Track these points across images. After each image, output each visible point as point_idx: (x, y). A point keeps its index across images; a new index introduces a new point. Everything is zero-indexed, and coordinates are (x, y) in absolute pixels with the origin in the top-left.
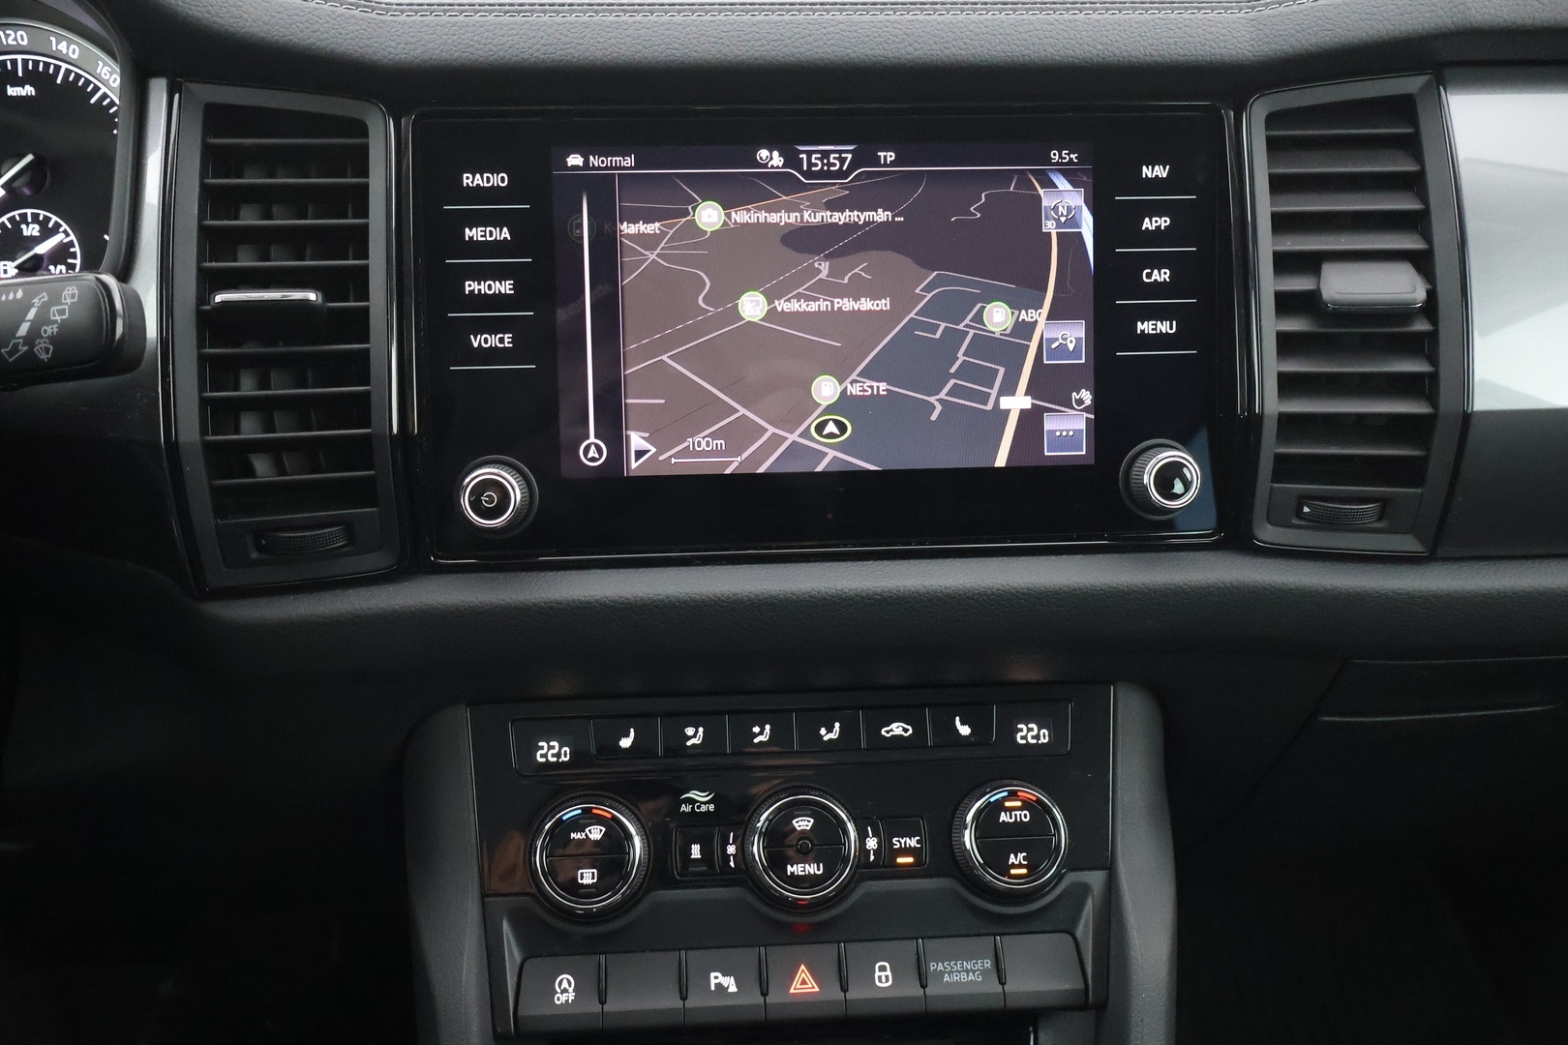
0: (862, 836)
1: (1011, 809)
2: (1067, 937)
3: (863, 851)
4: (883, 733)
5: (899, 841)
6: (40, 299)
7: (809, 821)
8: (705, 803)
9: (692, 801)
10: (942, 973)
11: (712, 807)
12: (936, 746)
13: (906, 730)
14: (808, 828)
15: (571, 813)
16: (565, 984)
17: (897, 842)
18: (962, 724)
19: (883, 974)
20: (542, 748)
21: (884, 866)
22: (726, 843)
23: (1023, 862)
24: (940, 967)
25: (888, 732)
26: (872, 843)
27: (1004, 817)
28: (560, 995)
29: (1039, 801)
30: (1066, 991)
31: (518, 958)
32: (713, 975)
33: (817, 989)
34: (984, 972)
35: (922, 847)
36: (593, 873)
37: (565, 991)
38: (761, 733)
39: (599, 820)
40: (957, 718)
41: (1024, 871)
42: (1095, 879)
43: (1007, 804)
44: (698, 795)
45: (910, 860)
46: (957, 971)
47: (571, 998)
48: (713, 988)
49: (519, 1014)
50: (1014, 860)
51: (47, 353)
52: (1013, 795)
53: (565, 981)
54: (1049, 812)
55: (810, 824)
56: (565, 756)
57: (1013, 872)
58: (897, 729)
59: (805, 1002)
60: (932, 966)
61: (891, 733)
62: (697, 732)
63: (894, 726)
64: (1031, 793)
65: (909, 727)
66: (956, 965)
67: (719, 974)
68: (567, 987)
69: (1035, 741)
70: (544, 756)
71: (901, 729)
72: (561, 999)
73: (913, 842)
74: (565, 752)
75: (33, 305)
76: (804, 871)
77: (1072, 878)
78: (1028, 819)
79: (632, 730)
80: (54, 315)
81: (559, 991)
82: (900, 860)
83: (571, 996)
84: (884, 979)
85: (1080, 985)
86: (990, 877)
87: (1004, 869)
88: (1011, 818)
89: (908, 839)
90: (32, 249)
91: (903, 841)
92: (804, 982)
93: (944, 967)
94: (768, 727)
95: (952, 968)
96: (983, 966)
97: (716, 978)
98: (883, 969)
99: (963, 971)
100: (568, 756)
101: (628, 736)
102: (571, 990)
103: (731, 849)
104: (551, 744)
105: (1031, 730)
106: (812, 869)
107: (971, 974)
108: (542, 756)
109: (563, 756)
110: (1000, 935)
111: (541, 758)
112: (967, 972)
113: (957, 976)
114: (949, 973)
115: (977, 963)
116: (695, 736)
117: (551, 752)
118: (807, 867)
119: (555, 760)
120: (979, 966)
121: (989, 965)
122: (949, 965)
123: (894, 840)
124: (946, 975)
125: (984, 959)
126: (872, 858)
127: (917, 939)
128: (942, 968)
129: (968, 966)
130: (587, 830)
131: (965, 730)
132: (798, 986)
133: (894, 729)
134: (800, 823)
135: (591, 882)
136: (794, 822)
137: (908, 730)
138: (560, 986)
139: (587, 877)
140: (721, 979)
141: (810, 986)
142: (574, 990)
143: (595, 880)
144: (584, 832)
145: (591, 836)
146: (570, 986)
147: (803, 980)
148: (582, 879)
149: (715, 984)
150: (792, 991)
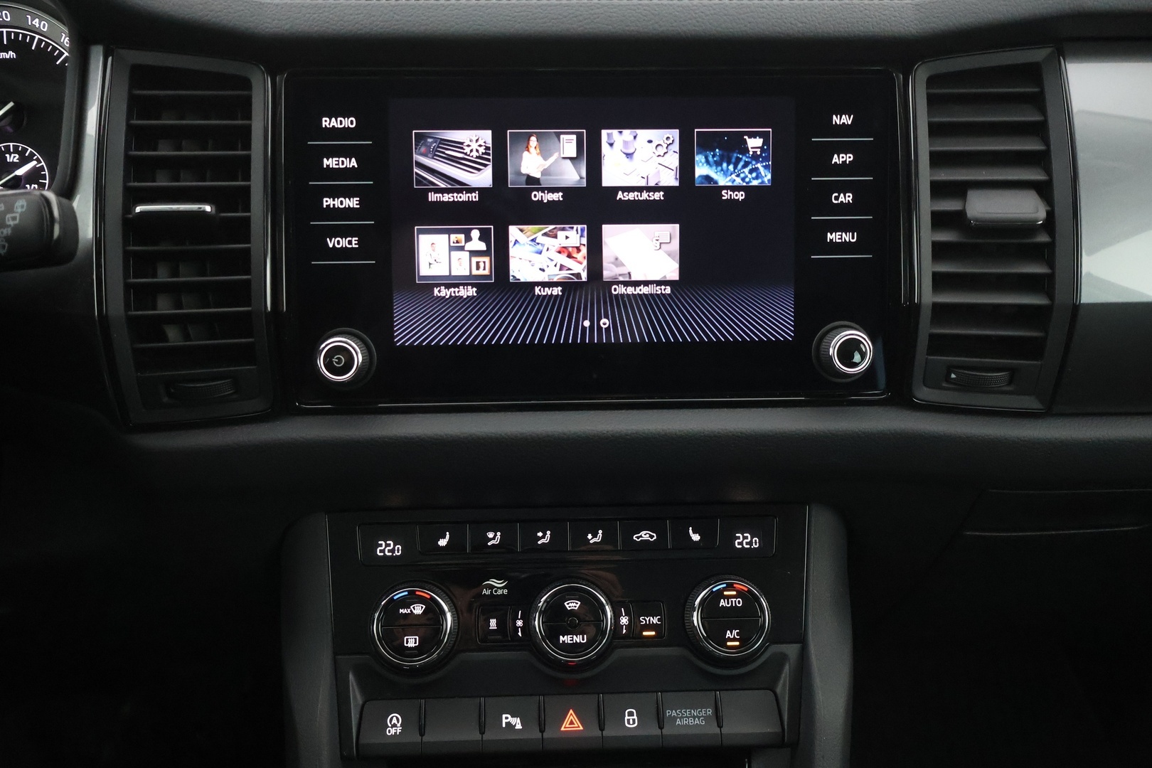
0: (617, 616)
2: (770, 693)
3: (617, 626)
4: (635, 538)
7: (577, 603)
9: (492, 587)
10: (675, 719)
11: (505, 591)
12: (674, 548)
13: (652, 537)
14: (576, 608)
15: (401, 594)
16: (394, 721)
17: (644, 620)
18: (694, 532)
19: (631, 718)
20: (381, 545)
21: (633, 638)
22: (515, 618)
23: (736, 637)
24: (674, 713)
25: (638, 538)
26: (624, 620)
27: (723, 603)
28: (390, 729)
29: (749, 591)
30: (770, 734)
31: (360, 702)
32: (504, 716)
33: (581, 728)
34: (706, 718)
35: (661, 625)
36: (415, 639)
37: (394, 726)
38: (543, 537)
39: (421, 600)
40: (691, 528)
41: (737, 643)
42: (792, 650)
43: (726, 593)
44: (493, 582)
45: (652, 633)
46: (686, 717)
47: (399, 731)
48: (504, 726)
49: (360, 742)
50: (730, 635)
51: (4, 249)
52: (730, 587)
53: (395, 718)
54: (757, 600)
55: (578, 606)
56: (398, 552)
57: (729, 644)
58: (645, 535)
59: (572, 736)
60: (668, 713)
61: (640, 539)
62: (495, 535)
63: (643, 533)
64: (742, 586)
66: (686, 712)
67: (509, 716)
68: (396, 723)
69: (748, 546)
71: (648, 535)
72: (391, 732)
73: (655, 620)
74: (398, 548)
76: (573, 640)
77: (775, 648)
78: (741, 604)
79: (448, 533)
80: (9, 221)
81: (390, 725)
82: (645, 634)
83: (399, 729)
84: (631, 722)
85: (778, 729)
86: (711, 647)
87: (722, 641)
88: (728, 604)
89: (651, 618)
90: (14, 171)
91: (648, 619)
92: (572, 723)
93: (677, 714)
94: (548, 532)
95: (683, 714)
96: (706, 713)
97: (506, 719)
98: (631, 714)
99: (691, 717)
100: (400, 551)
101: (444, 537)
102: (399, 725)
103: (519, 623)
104: (388, 542)
105: (745, 538)
106: (578, 639)
107: (697, 719)
108: (381, 551)
109: (396, 552)
110: (719, 690)
111: (380, 552)
112: (694, 717)
113: (686, 720)
114: (680, 718)
115: (701, 711)
116: (494, 538)
117: (388, 548)
118: (575, 637)
119: (391, 554)
120: (703, 714)
121: (710, 713)
122: (681, 712)
123: (641, 618)
124: (678, 720)
125: (707, 707)
126: (625, 631)
127: (657, 692)
128: (675, 715)
129: (695, 713)
130: (411, 607)
131: (696, 537)
132: (567, 726)
133: (643, 535)
134: (570, 605)
135: (414, 645)
136: (565, 603)
137: (654, 536)
138: (391, 722)
139: (411, 642)
140: (511, 719)
141: (576, 725)
142: (401, 726)
143: (417, 644)
144: (409, 608)
145: (414, 612)
146: (398, 722)
147: (572, 721)
148: (407, 643)
149: (506, 723)
150: (562, 729)
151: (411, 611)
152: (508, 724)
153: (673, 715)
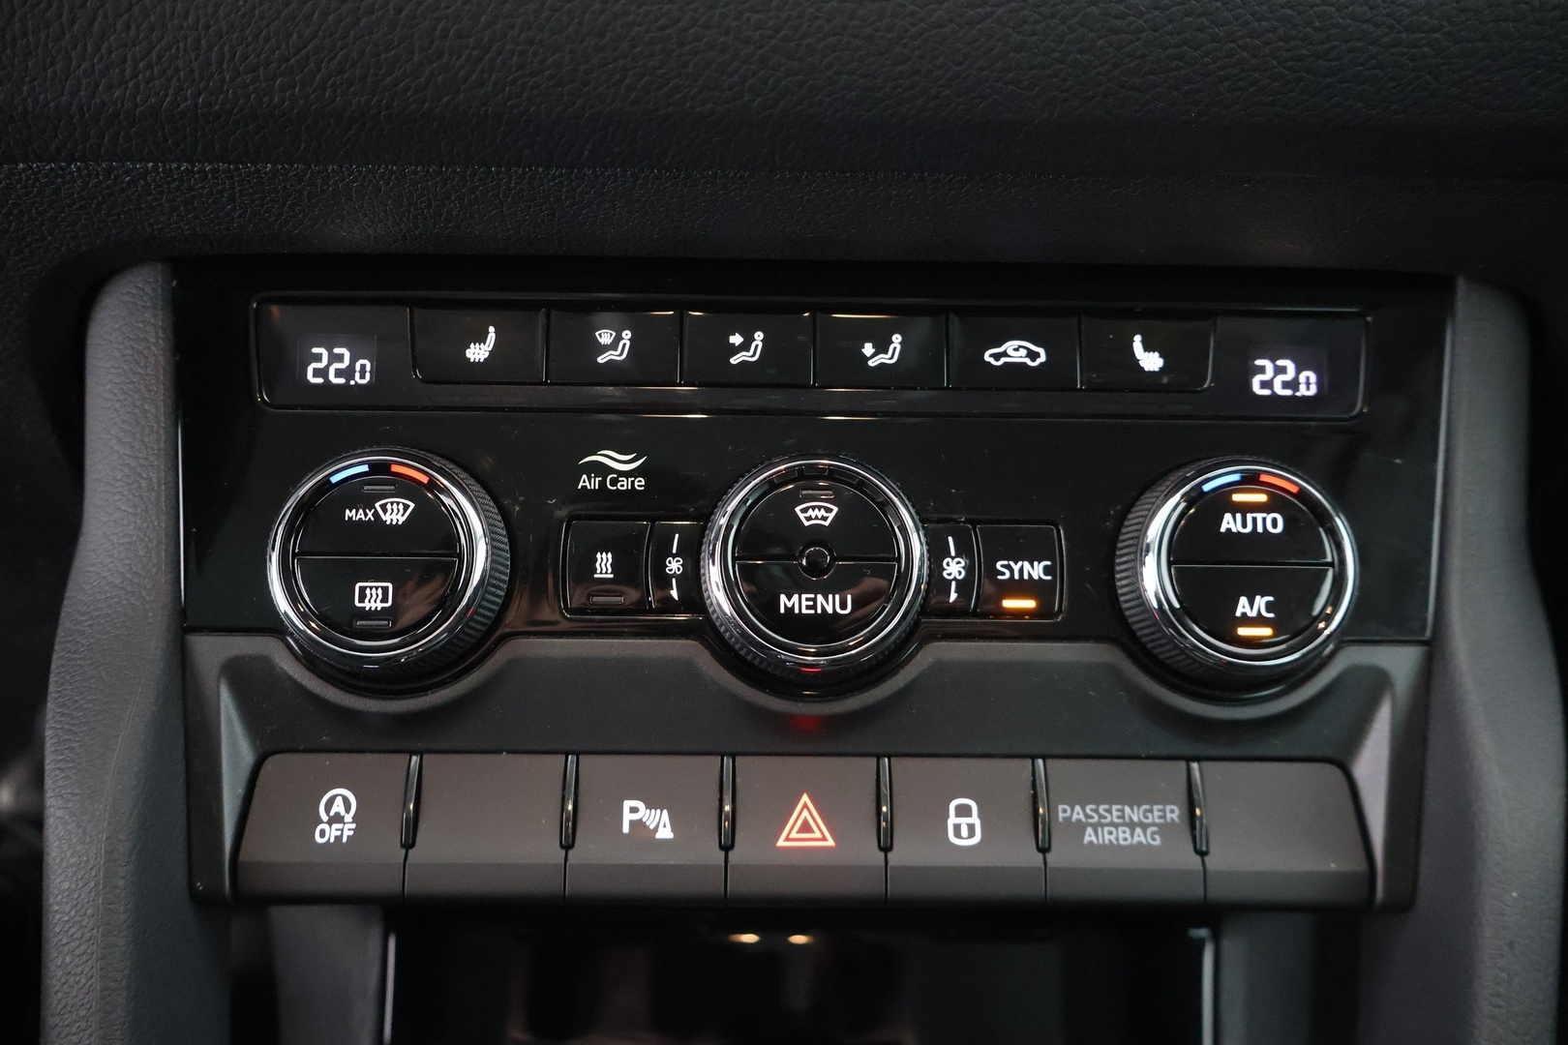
0: (937, 553)
1: (1245, 508)
2: (1333, 772)
3: (937, 581)
4: (987, 357)
5: (1008, 567)
7: (829, 510)
8: (627, 474)
9: (602, 470)
10: (1081, 827)
11: (640, 483)
12: (1092, 388)
13: (1033, 355)
14: (827, 523)
16: (338, 807)
17: (1008, 569)
18: (1147, 348)
19: (964, 821)
20: (318, 358)
21: (974, 614)
22: (664, 552)
23: (1265, 614)
24: (1078, 814)
25: (997, 357)
26: (954, 568)
27: (1229, 523)
28: (325, 826)
29: (1302, 495)
30: (1335, 875)
31: (247, 756)
32: (628, 804)
33: (831, 842)
34: (1164, 829)
35: (1052, 583)
36: (385, 590)
37: (337, 819)
38: (745, 346)
39: (406, 488)
40: (1138, 338)
41: (1267, 632)
42: (1400, 662)
43: (1237, 498)
44: (609, 458)
45: (1030, 604)
46: (1112, 824)
47: (347, 833)
48: (626, 829)
49: (243, 857)
50: (1247, 610)
52: (1250, 481)
53: (339, 801)
54: (1324, 519)
55: (831, 516)
56: (362, 377)
57: (1243, 631)
58: (1016, 351)
59: (806, 863)
60: (1063, 812)
61: (1003, 360)
62: (618, 338)
63: (1009, 346)
64: (1289, 482)
65: (1041, 351)
66: (1109, 811)
67: (640, 805)
68: (343, 813)
69: (1288, 392)
70: (321, 373)
71: (1023, 352)
72: (327, 833)
73: (1037, 571)
74: (363, 367)
76: (814, 607)
77: (1353, 656)
78: (1280, 528)
79: (492, 329)
81: (325, 818)
82: (1009, 604)
83: (348, 830)
84: (964, 832)
85: (1358, 865)
86: (1197, 637)
87: (1224, 626)
88: (1244, 525)
89: (1027, 565)
91: (1016, 568)
92: (806, 828)
93: (1087, 816)
94: (759, 336)
95: (1101, 817)
96: (1164, 817)
97: (634, 811)
98: (964, 811)
99: (1124, 824)
100: (368, 375)
101: (482, 339)
102: (348, 818)
103: (674, 566)
104: (337, 351)
105: (1282, 370)
106: (829, 604)
107: (1138, 830)
108: (317, 373)
109: (357, 375)
110: (1198, 759)
111: (314, 376)
112: (1132, 825)
113: (1110, 833)
114: (1095, 827)
115: (1151, 811)
116: (614, 346)
117: (336, 366)
118: (820, 598)
119: (342, 381)
120: (1155, 816)
121: (1175, 816)
122: (1096, 811)
123: (998, 565)
124: (1089, 830)
125: (1165, 802)
126: (953, 596)
127: (1033, 758)
128: (1082, 817)
129: (1134, 814)
130: (377, 505)
131: (1151, 362)
132: (794, 835)
133: (1010, 352)
134: (810, 512)
135: (380, 606)
136: (798, 510)
137: (1038, 355)
138: (328, 809)
139: (373, 597)
140: (644, 813)
141: (818, 835)
142: (355, 819)
143: (389, 604)
144: (372, 507)
145: (387, 518)
146: (348, 810)
147: (805, 823)
148: (362, 600)
149: (632, 823)
150: (781, 843)
151: (376, 514)
152: (637, 825)
153: (1075, 817)
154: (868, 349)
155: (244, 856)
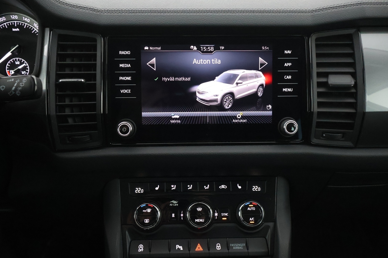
0: (214, 213)
1: (251, 207)
2: (264, 239)
3: (214, 216)
4: (220, 187)
5: (223, 214)
6: (18, 81)
7: (201, 209)
8: (176, 204)
9: (173, 203)
10: (233, 247)
11: (177, 205)
12: (232, 191)
13: (225, 187)
15: (143, 205)
16: (141, 247)
18: (239, 186)
19: (218, 246)
20: (137, 189)
21: (219, 220)
22: (181, 213)
23: (253, 220)
25: (221, 187)
26: (216, 214)
27: (249, 209)
29: (257, 205)
30: (264, 252)
31: (130, 241)
32: (177, 246)
33: (202, 250)
34: (243, 247)
35: (228, 215)
36: (148, 220)
37: (141, 248)
38: (190, 187)
39: (150, 207)
40: (238, 184)
41: (253, 222)
42: (271, 224)
43: (250, 206)
44: (173, 202)
45: (226, 219)
46: (237, 246)
48: (177, 249)
50: (251, 219)
51: (19, 94)
52: (251, 204)
53: (141, 246)
54: (260, 207)
57: (251, 222)
58: (223, 186)
59: (199, 252)
61: (222, 188)
62: (174, 186)
63: (222, 186)
64: (255, 203)
66: (236, 245)
69: (257, 190)
71: (224, 187)
72: (140, 250)
73: (226, 214)
74: (142, 190)
75: (16, 83)
76: (199, 221)
77: (266, 224)
78: (255, 209)
79: (158, 185)
80: (21, 85)
81: (139, 248)
82: (223, 219)
83: (142, 250)
84: (219, 248)
85: (267, 250)
86: (245, 223)
87: (249, 221)
88: (250, 209)
90: (18, 67)
91: (224, 214)
92: (199, 248)
94: (191, 185)
96: (243, 245)
97: (178, 246)
98: (218, 245)
100: (143, 191)
101: (157, 187)
102: (142, 248)
103: (182, 215)
104: (139, 188)
105: (256, 187)
106: (201, 220)
107: (240, 247)
110: (248, 238)
111: (136, 192)
114: (235, 247)
116: (174, 187)
117: (139, 190)
119: (140, 192)
120: (242, 245)
121: (244, 245)
122: (235, 245)
123: (222, 214)
124: (234, 247)
125: (243, 243)
126: (216, 218)
127: (227, 238)
128: (233, 245)
129: (239, 245)
130: (147, 210)
134: (199, 209)
135: (148, 222)
136: (197, 209)
137: (226, 187)
138: (140, 247)
143: (149, 222)
144: (146, 210)
145: (148, 211)
146: (142, 247)
147: (199, 247)
148: (145, 221)
149: (177, 248)
150: (196, 250)
151: (147, 211)
152: (178, 248)
153: (232, 245)
154: (205, 187)
155: (131, 253)
